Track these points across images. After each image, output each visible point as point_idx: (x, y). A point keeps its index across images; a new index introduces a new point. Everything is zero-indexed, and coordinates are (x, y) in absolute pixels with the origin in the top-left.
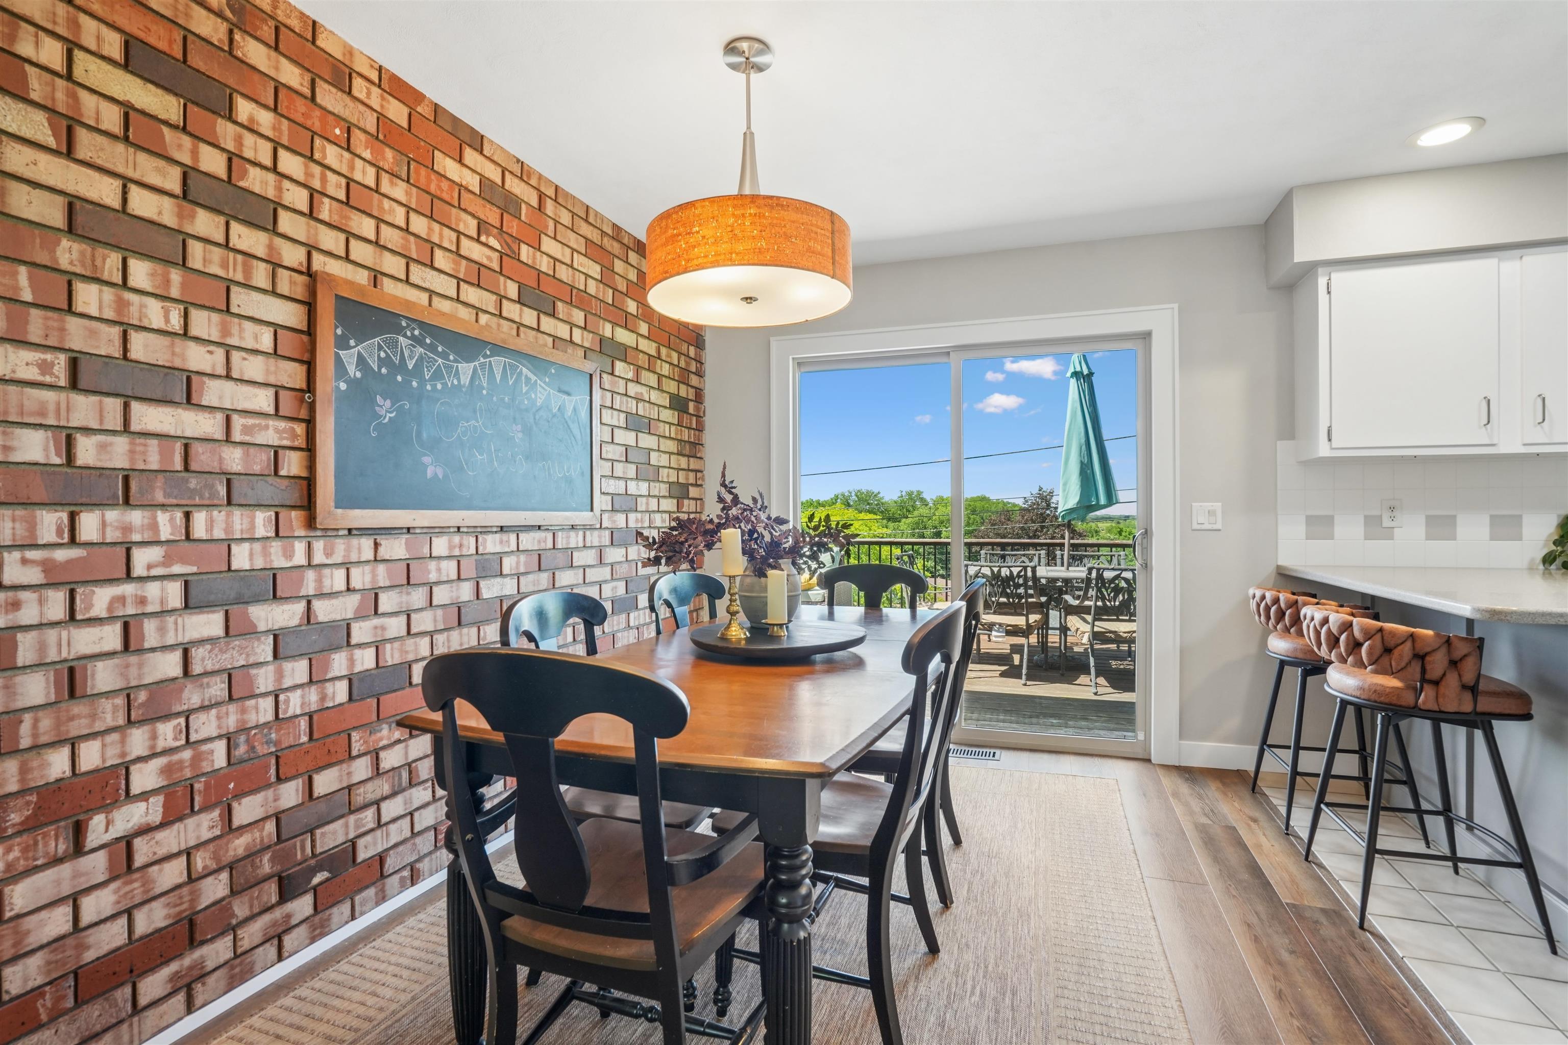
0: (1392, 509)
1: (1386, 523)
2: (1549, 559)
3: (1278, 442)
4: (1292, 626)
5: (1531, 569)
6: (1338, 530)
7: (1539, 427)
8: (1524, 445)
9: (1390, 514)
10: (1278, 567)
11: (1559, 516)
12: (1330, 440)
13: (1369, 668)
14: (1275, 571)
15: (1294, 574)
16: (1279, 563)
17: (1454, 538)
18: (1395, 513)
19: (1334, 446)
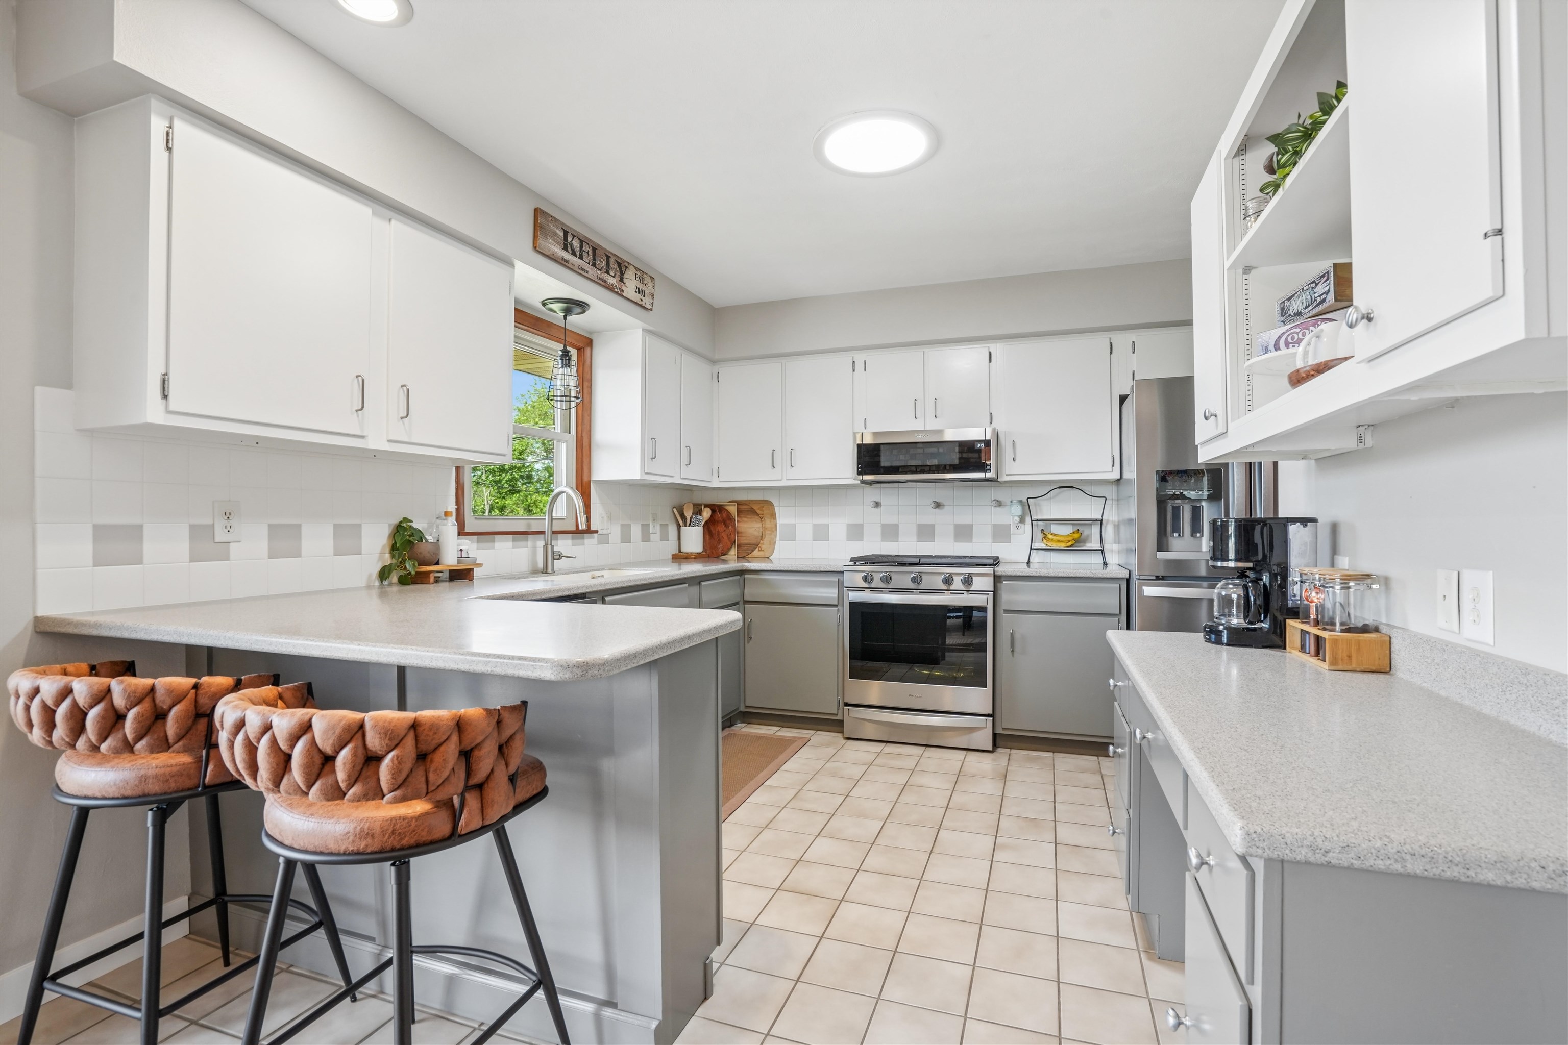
0: (228, 516)
1: (220, 535)
2: (384, 574)
3: (38, 389)
4: (139, 738)
5: (369, 587)
6: (149, 548)
7: (401, 421)
8: (389, 441)
9: (225, 522)
10: (38, 620)
11: (390, 525)
12: (165, 397)
13: (389, 797)
14: (30, 628)
15: (95, 632)
16: (40, 613)
17: (297, 553)
18: (232, 522)
19: (172, 407)
